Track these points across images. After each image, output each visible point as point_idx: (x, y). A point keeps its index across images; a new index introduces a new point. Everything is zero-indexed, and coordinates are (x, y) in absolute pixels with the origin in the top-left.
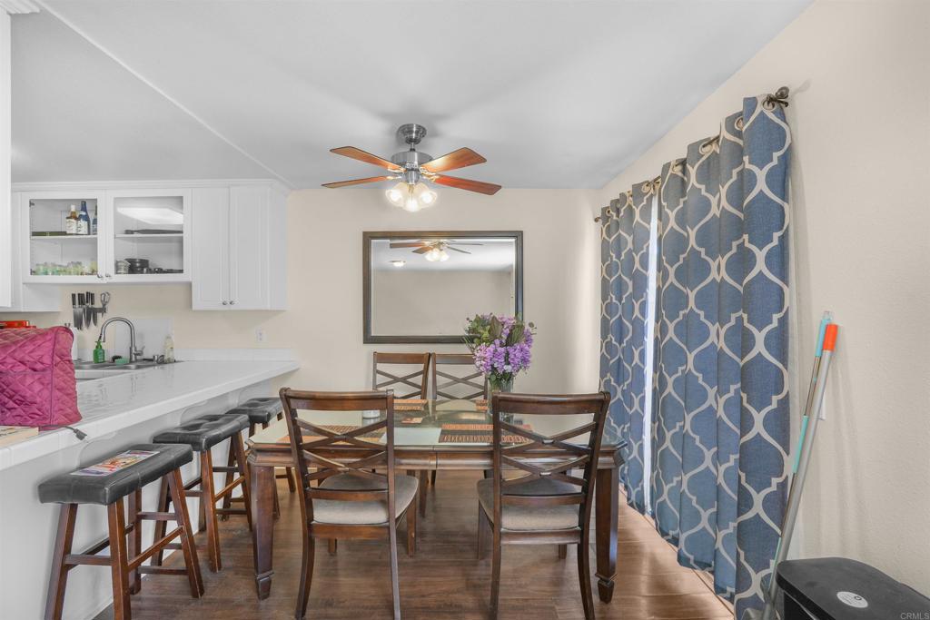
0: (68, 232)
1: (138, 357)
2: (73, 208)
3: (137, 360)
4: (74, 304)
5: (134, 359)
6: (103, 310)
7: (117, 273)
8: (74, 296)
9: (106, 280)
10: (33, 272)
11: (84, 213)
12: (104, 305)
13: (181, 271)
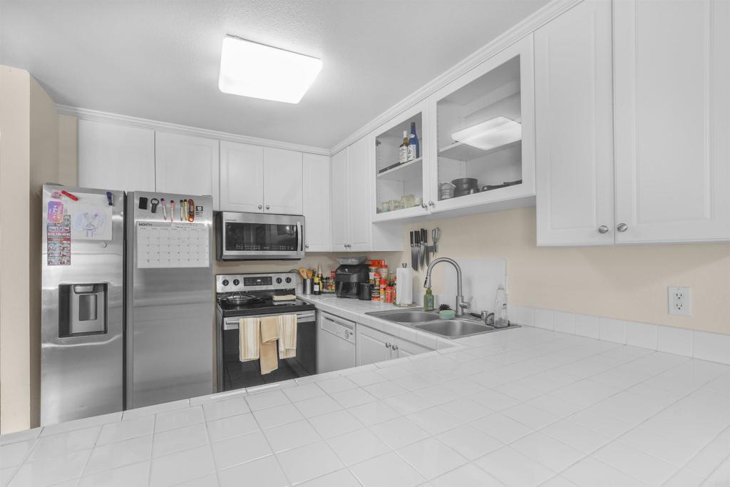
0: (401, 162)
1: (465, 310)
2: (405, 134)
3: (463, 314)
4: (412, 243)
5: (460, 313)
6: (434, 249)
7: (440, 198)
8: (411, 233)
9: (430, 210)
10: (378, 211)
11: (413, 136)
12: (435, 243)
13: (520, 182)
